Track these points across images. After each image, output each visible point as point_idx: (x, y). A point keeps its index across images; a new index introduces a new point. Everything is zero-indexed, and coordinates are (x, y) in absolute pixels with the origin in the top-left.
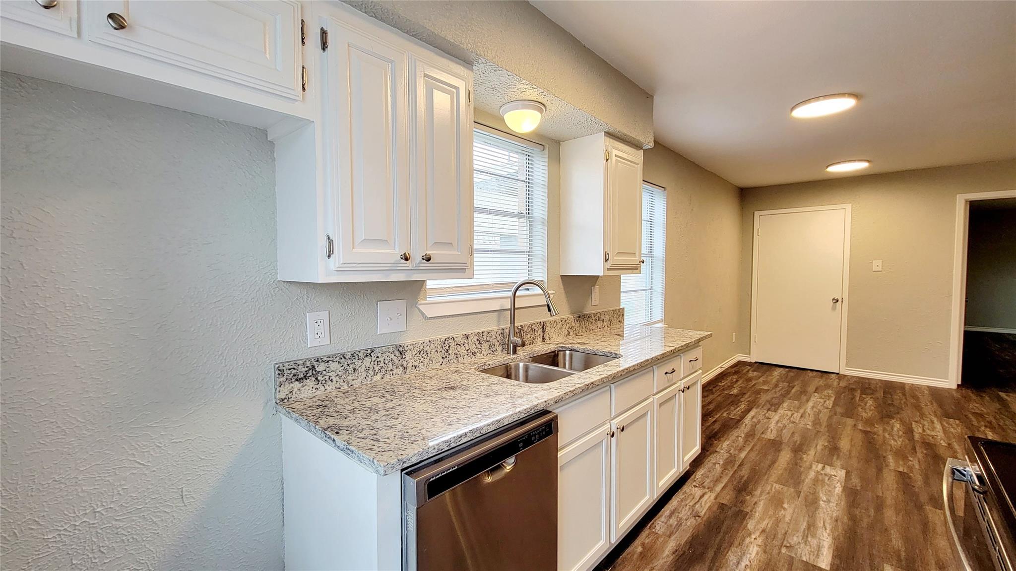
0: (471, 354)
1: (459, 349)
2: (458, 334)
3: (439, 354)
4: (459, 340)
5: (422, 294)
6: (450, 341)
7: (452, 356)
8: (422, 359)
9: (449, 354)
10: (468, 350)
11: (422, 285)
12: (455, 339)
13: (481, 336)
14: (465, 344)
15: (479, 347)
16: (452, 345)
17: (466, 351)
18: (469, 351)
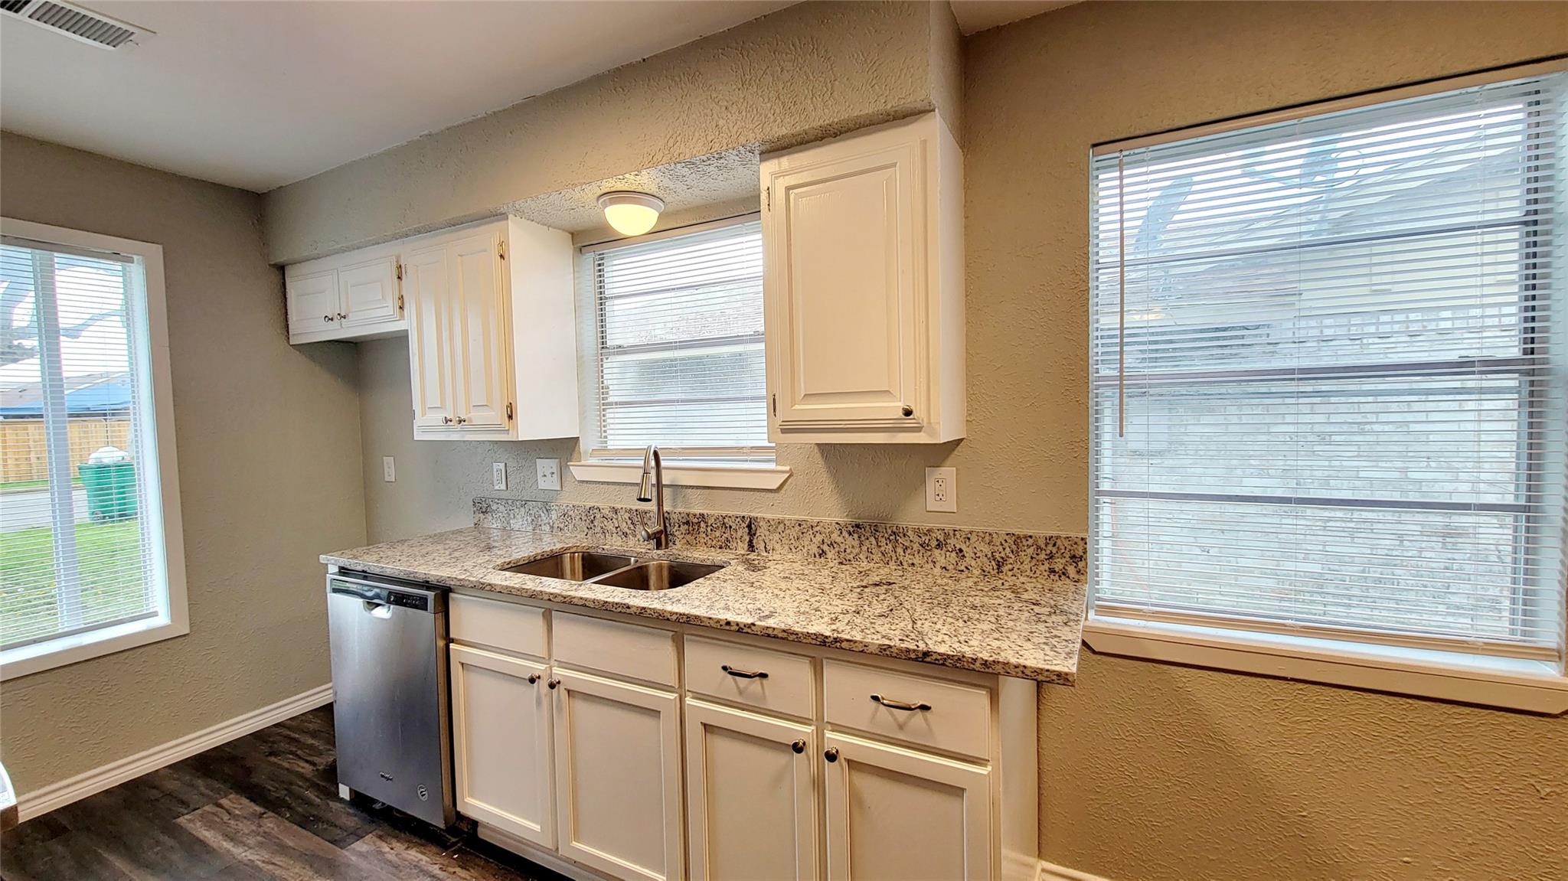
0: (620, 533)
1: (606, 524)
2: (605, 506)
3: (583, 523)
4: (606, 512)
5: (575, 455)
6: (595, 511)
7: (598, 529)
8: (567, 523)
9: (595, 526)
10: (617, 528)
11: (576, 444)
12: (602, 511)
13: (635, 514)
14: (614, 520)
15: (633, 528)
16: (598, 516)
17: (614, 529)
18: (619, 529)
